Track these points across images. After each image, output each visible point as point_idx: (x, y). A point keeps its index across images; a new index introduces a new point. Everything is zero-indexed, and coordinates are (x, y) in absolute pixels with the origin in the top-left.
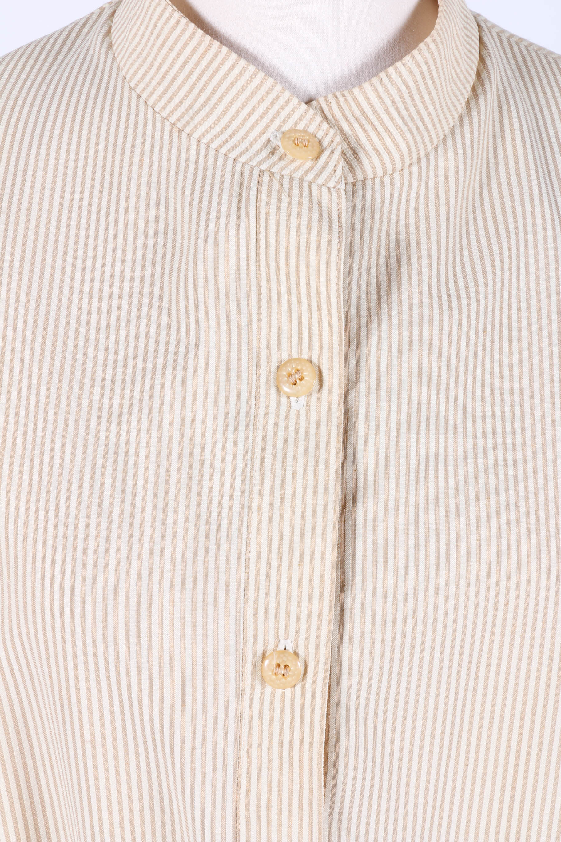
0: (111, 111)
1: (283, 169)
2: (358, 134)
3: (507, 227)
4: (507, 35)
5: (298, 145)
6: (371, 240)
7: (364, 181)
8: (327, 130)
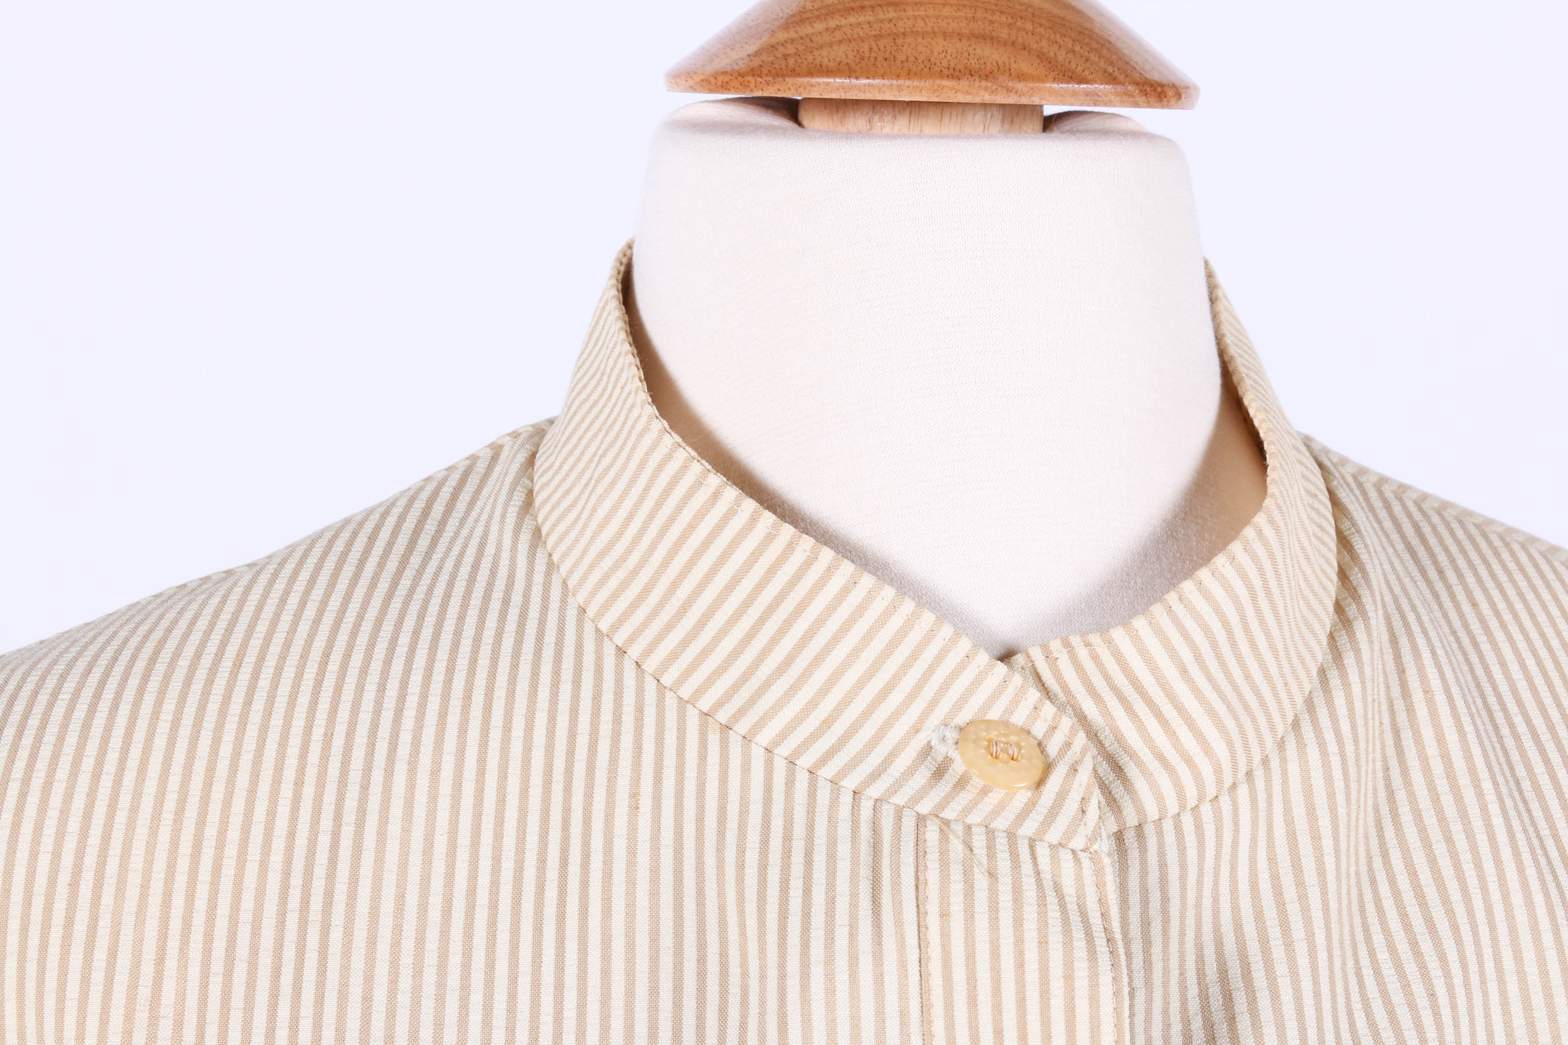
0: (556, 683)
1: (967, 811)
2: (1119, 723)
3: (1450, 913)
4: (1373, 479)
5: (997, 757)
6: (1166, 960)
7: (1139, 828)
8: (1054, 718)
